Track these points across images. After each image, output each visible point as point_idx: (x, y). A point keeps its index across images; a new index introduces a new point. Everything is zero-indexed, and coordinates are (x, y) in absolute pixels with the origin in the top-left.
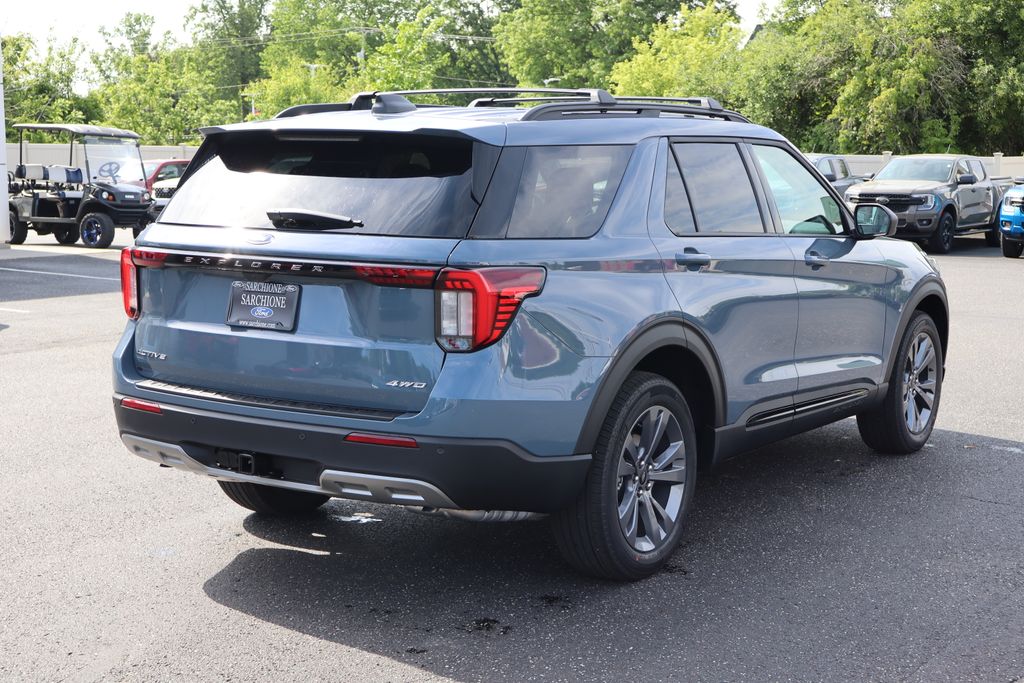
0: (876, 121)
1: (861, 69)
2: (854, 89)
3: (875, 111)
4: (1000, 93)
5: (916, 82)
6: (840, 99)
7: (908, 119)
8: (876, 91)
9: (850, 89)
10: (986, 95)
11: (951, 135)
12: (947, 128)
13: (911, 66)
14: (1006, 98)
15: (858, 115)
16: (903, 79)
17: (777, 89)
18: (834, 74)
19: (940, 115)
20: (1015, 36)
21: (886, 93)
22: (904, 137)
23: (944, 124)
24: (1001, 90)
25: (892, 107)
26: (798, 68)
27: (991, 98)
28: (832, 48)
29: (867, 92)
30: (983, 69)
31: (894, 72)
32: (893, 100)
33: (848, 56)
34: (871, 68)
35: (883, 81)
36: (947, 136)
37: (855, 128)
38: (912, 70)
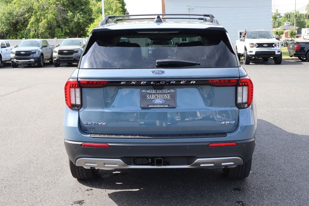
0: (42, 29)
1: (35, 14)
2: (34, 20)
3: (41, 26)
4: (76, 21)
5: (52, 17)
6: (30, 23)
7: (50, 28)
8: (40, 20)
9: (32, 19)
10: (72, 21)
11: (63, 33)
12: (62, 31)
13: (50, 13)
14: (77, 22)
15: (35, 28)
16: (48, 17)
17: (8, 20)
18: (27, 15)
19: (59, 27)
20: (77, 5)
21: (44, 21)
22: (49, 34)
23: (61, 30)
24: (76, 20)
25: (46, 25)
26: (15, 13)
27: (73, 22)
28: (25, 8)
29: (38, 21)
30: (70, 14)
31: (45, 15)
32: (46, 23)
33: (30, 10)
34: (38, 13)
35: (42, 17)
36: (62, 33)
37: (34, 31)
38: (50, 14)
